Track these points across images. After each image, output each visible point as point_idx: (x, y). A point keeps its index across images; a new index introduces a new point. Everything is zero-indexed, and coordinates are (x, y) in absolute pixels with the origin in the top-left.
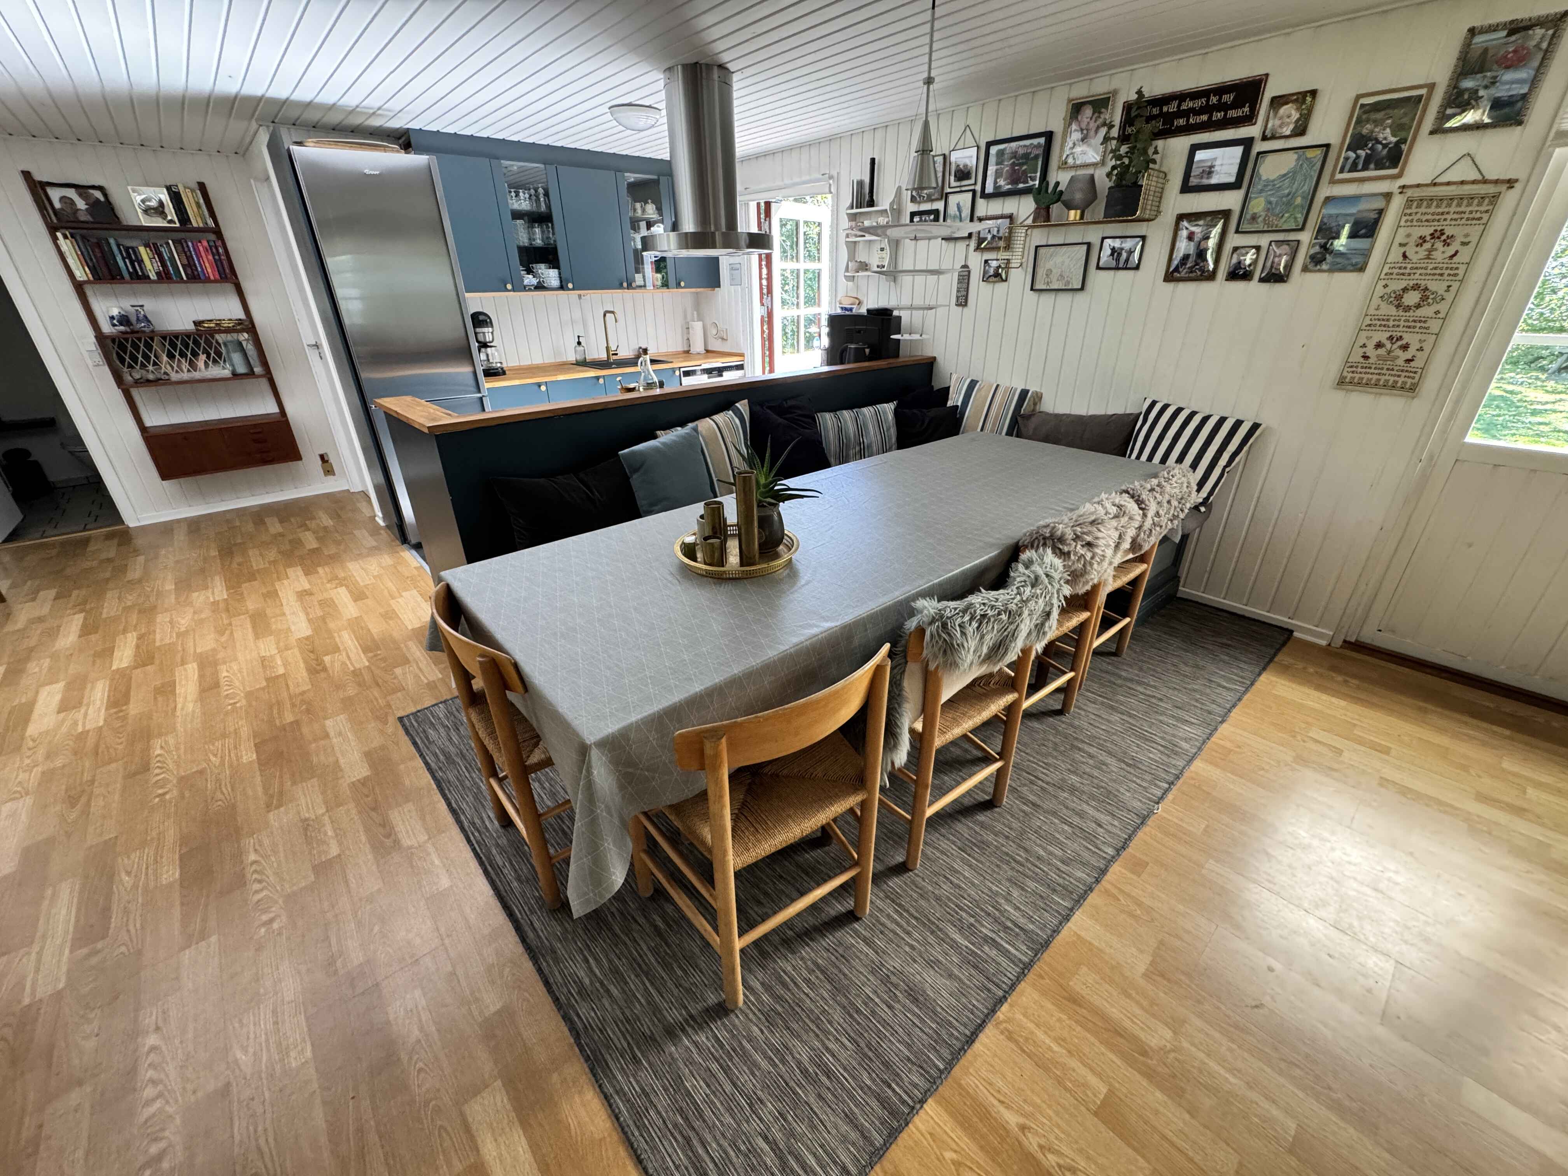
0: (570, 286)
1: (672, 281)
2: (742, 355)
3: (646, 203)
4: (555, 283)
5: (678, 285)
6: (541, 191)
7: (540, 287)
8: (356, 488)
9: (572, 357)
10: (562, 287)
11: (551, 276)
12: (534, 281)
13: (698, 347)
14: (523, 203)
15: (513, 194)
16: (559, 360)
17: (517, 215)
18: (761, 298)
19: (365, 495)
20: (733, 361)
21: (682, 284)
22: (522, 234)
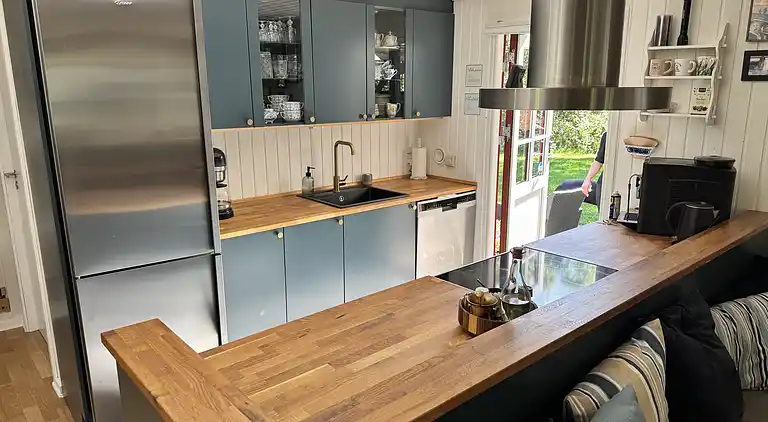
0: (312, 119)
1: (408, 110)
2: (474, 184)
3: (386, 34)
4: (296, 116)
5: (414, 115)
6: (290, 22)
7: (281, 121)
8: (31, 327)
9: (298, 188)
10: (303, 121)
11: (293, 109)
12: (275, 115)
13: (420, 172)
14: (271, 35)
15: (262, 25)
16: (283, 191)
17: (265, 46)
18: (500, 128)
19: (40, 335)
20: (465, 191)
21: (418, 114)
22: (266, 67)
